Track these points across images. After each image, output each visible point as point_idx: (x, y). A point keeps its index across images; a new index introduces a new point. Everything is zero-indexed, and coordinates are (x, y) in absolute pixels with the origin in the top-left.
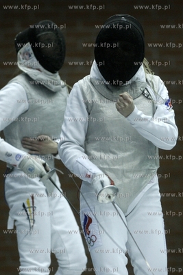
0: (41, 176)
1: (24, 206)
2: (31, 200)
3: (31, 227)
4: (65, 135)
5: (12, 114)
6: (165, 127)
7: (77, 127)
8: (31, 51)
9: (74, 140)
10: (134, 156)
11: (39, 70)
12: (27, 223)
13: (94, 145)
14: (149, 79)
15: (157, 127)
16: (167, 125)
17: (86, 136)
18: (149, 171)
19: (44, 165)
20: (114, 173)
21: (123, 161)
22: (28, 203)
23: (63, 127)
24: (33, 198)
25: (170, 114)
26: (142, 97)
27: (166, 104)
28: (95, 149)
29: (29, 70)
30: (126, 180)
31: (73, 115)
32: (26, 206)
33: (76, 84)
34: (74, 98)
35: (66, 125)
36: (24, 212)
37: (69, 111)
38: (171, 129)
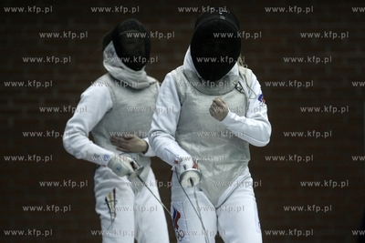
0: (129, 174)
1: (106, 200)
2: (112, 194)
3: (113, 221)
4: (157, 124)
5: (97, 113)
6: (259, 127)
7: (169, 117)
8: (114, 50)
9: (165, 130)
10: (225, 148)
11: (121, 67)
12: (109, 216)
13: (186, 136)
14: (242, 73)
15: (250, 128)
16: (260, 123)
17: (177, 126)
18: (240, 164)
19: (132, 164)
20: (205, 165)
21: (214, 153)
22: (110, 197)
23: (155, 116)
24: (114, 191)
25: (263, 110)
26: (235, 91)
27: (259, 99)
28: (187, 141)
29: (112, 68)
30: (217, 173)
31: (165, 105)
32: (108, 200)
33: (169, 74)
34: (168, 89)
35: (157, 114)
36: (106, 206)
37: (162, 101)
38: (264, 127)
